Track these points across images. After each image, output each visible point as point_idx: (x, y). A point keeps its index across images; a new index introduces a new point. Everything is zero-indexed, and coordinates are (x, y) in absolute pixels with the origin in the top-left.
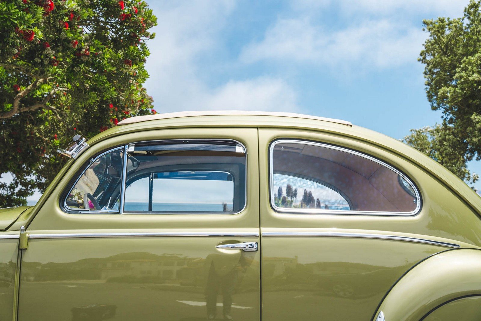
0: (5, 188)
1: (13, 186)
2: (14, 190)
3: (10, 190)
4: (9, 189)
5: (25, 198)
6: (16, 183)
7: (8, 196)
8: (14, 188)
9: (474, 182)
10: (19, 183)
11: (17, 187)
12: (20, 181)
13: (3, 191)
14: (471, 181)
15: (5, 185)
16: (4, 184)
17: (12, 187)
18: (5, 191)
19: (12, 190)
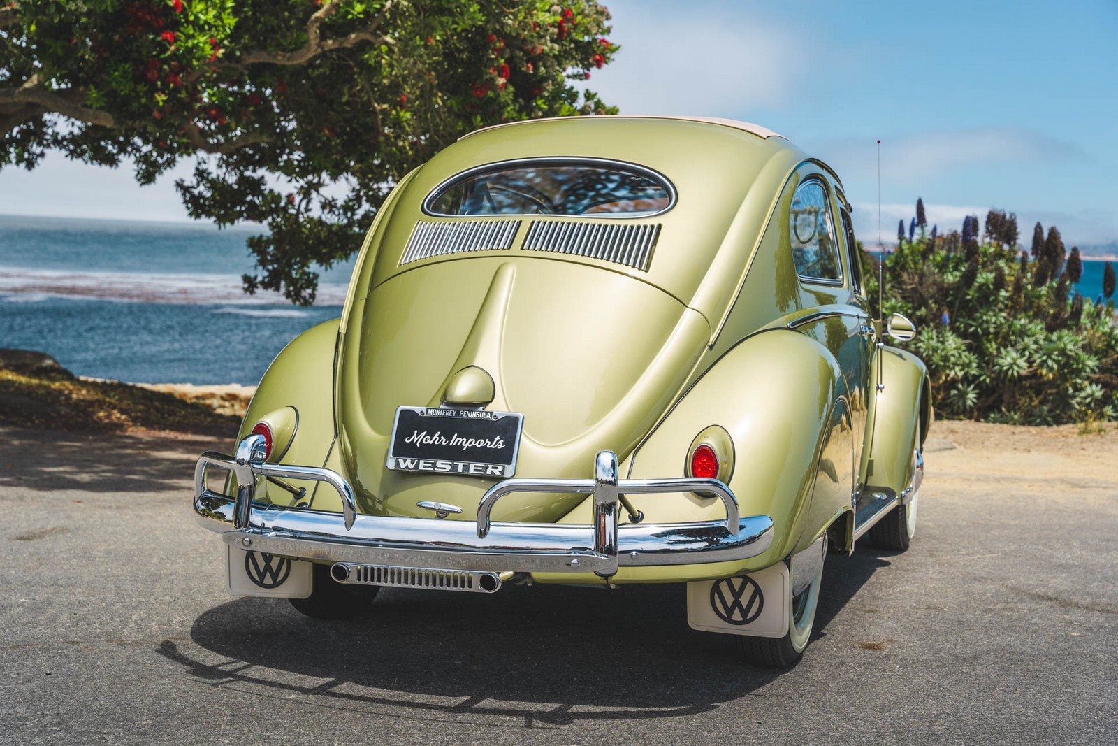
0: (334, 209)
1: (351, 204)
2: (353, 214)
3: (345, 213)
4: (341, 211)
6: (358, 199)
7: (341, 228)
8: (353, 211)
10: (364, 198)
11: (360, 206)
12: (366, 194)
13: (329, 216)
15: (333, 203)
16: (331, 199)
17: (348, 208)
18: (334, 216)
19: (349, 214)
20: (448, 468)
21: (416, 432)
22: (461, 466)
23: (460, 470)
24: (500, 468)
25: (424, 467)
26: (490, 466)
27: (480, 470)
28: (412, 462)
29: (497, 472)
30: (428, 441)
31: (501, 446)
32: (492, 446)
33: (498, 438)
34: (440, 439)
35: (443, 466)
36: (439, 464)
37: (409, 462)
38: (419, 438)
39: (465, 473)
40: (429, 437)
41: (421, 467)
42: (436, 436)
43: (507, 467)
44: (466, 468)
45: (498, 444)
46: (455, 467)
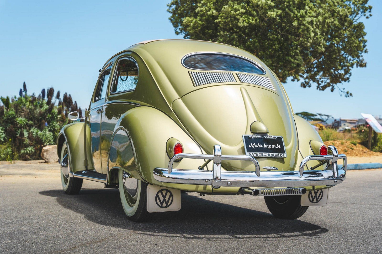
20: (267, 155)
21: (251, 143)
22: (271, 154)
23: (271, 155)
24: (283, 154)
25: (259, 155)
26: (280, 154)
27: (277, 155)
28: (255, 154)
29: (282, 156)
30: (257, 146)
31: (280, 147)
32: (277, 147)
33: (278, 145)
34: (260, 146)
35: (265, 154)
36: (264, 154)
37: (254, 154)
38: (253, 145)
39: (273, 157)
40: (256, 145)
41: (258, 155)
42: (258, 145)
43: (284, 154)
44: (273, 155)
45: (278, 146)
46: (269, 155)
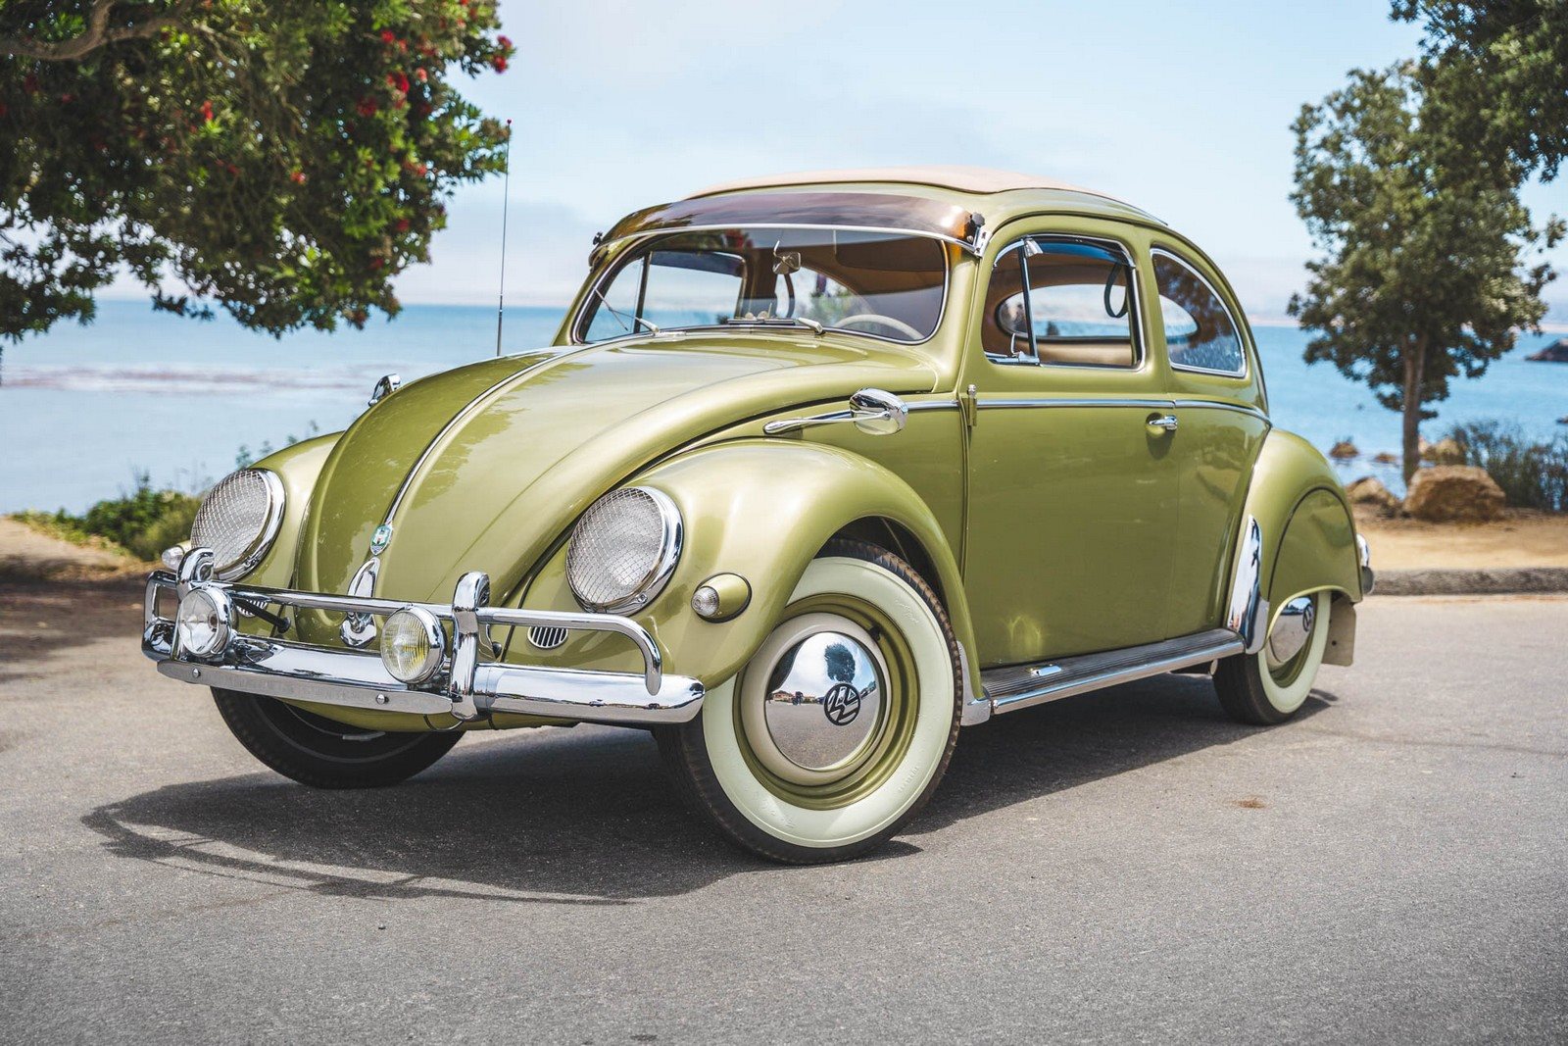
0: (23, 259)
1: (47, 253)
2: (50, 267)
3: (41, 265)
4: (35, 263)
5: (87, 293)
6: (58, 246)
7: (35, 286)
8: (50, 260)
9: (1550, 245)
10: (67, 245)
11: (59, 257)
12: (69, 239)
13: (17, 270)
14: (1542, 241)
15: (24, 252)
16: (18, 247)
18: (24, 270)
